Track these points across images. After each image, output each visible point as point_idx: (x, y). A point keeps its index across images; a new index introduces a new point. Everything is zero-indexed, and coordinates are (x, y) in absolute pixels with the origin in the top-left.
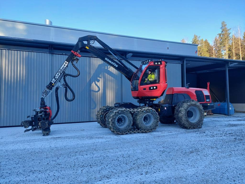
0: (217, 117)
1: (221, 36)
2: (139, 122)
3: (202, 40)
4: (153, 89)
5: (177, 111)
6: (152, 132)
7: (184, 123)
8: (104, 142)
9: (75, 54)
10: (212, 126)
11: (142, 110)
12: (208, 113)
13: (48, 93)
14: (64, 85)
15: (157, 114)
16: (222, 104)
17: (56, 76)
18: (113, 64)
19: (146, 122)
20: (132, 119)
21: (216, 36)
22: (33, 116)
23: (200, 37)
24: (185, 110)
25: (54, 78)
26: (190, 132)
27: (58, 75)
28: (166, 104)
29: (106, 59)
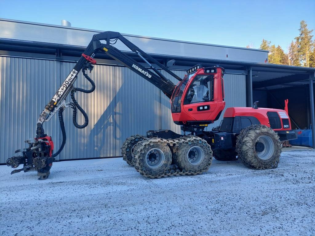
0: (297, 151)
1: (300, 40)
2: (182, 159)
3: (274, 47)
4: (204, 109)
5: (240, 142)
6: (202, 174)
7: (250, 161)
8: (125, 191)
9: (87, 59)
10: (293, 164)
11: (186, 141)
12: (284, 144)
13: (47, 116)
14: (71, 105)
15: (209, 147)
16: (303, 131)
17: (59, 91)
18: (145, 74)
19: (192, 159)
20: (171, 155)
21: (292, 41)
22: (26, 151)
23: (270, 42)
24: (252, 140)
25: (57, 95)
26: (260, 175)
27: (63, 89)
28: (223, 132)
29: (134, 66)
